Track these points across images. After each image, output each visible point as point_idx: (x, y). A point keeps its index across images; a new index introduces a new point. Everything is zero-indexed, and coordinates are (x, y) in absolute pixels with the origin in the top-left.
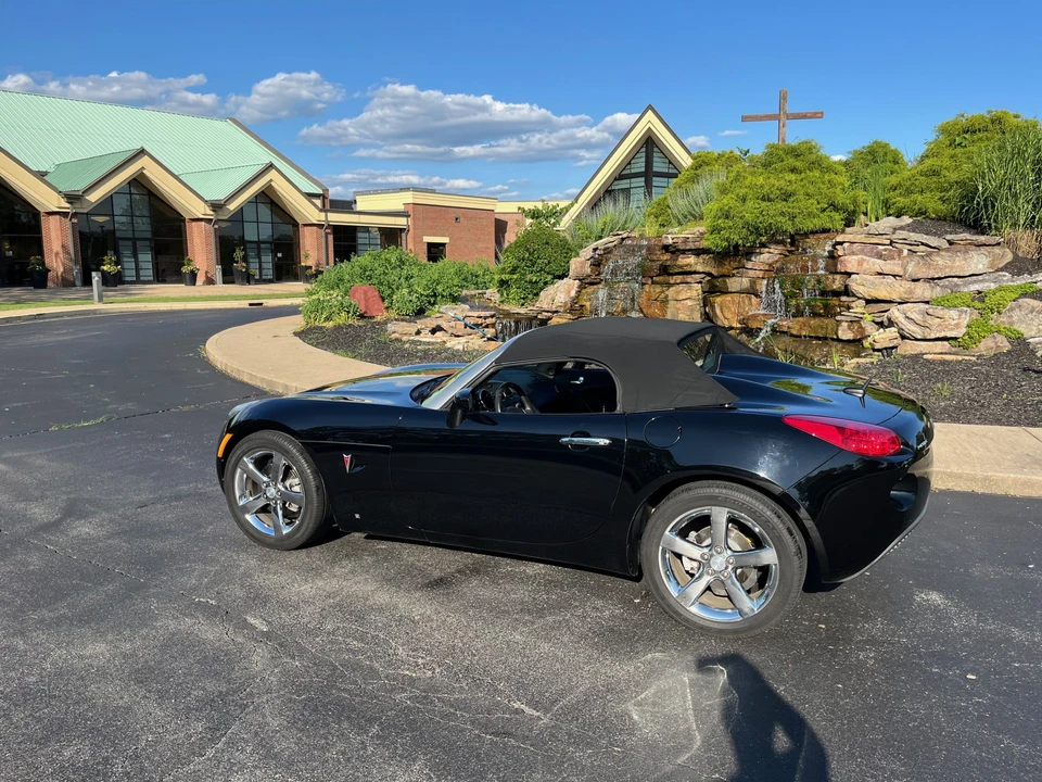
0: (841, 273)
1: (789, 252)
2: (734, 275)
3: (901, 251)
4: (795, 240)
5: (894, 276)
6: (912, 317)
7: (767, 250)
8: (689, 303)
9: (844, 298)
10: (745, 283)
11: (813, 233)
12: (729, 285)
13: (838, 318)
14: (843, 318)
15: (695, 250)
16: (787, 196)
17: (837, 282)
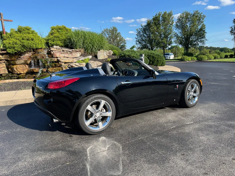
0: (55, 57)
1: (34, 53)
2: (16, 60)
3: (65, 53)
4: (35, 50)
5: (67, 57)
6: (77, 65)
7: (27, 53)
8: (4, 68)
9: (59, 63)
10: (22, 61)
11: (40, 49)
12: (16, 62)
13: (62, 67)
14: (63, 67)
15: (2, 53)
16: (32, 40)
17: (56, 59)
